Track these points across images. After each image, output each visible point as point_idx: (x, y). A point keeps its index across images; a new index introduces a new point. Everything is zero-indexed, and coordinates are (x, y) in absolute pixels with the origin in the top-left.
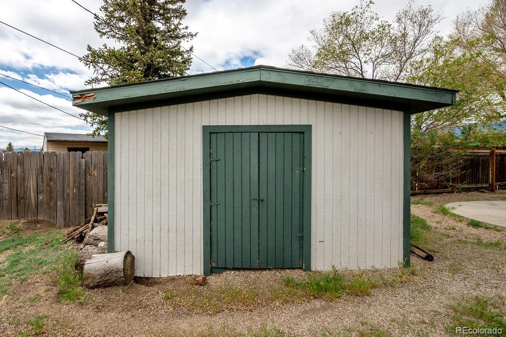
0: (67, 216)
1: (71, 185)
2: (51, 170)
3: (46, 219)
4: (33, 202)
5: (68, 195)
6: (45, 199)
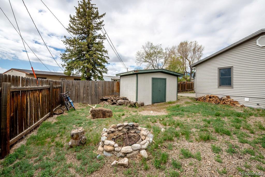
0: (92, 101)
1: (93, 91)
2: (88, 87)
3: (86, 102)
4: (82, 97)
5: (92, 94)
6: (86, 96)
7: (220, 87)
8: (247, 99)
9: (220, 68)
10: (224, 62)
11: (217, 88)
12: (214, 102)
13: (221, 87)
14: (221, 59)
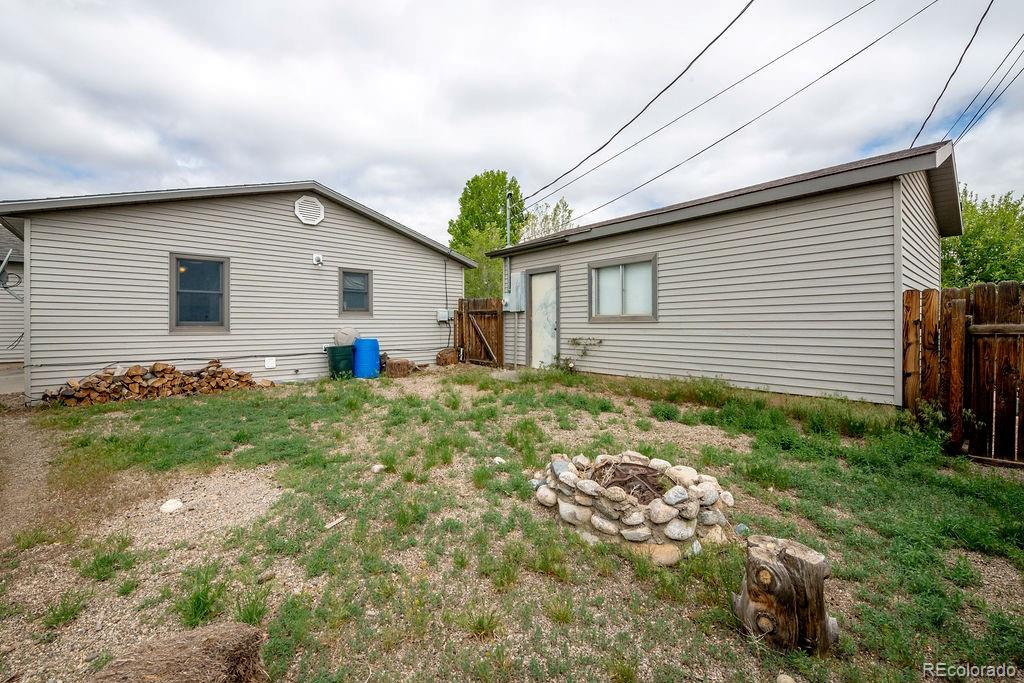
7: (179, 328)
8: (270, 363)
9: (182, 257)
10: (200, 237)
11: (166, 333)
12: (170, 393)
13: (185, 328)
14: (189, 221)
